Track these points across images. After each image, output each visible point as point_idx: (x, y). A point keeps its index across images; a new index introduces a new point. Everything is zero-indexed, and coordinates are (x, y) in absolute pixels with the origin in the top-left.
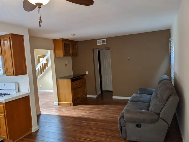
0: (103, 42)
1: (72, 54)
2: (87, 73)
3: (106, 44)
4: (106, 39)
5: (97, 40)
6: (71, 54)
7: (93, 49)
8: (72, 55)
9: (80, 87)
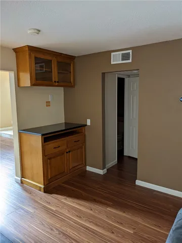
0: (126, 57)
1: (58, 82)
2: (89, 122)
3: (130, 61)
4: (130, 51)
5: (112, 54)
6: (55, 82)
7: (103, 74)
8: (57, 84)
9: (69, 152)
